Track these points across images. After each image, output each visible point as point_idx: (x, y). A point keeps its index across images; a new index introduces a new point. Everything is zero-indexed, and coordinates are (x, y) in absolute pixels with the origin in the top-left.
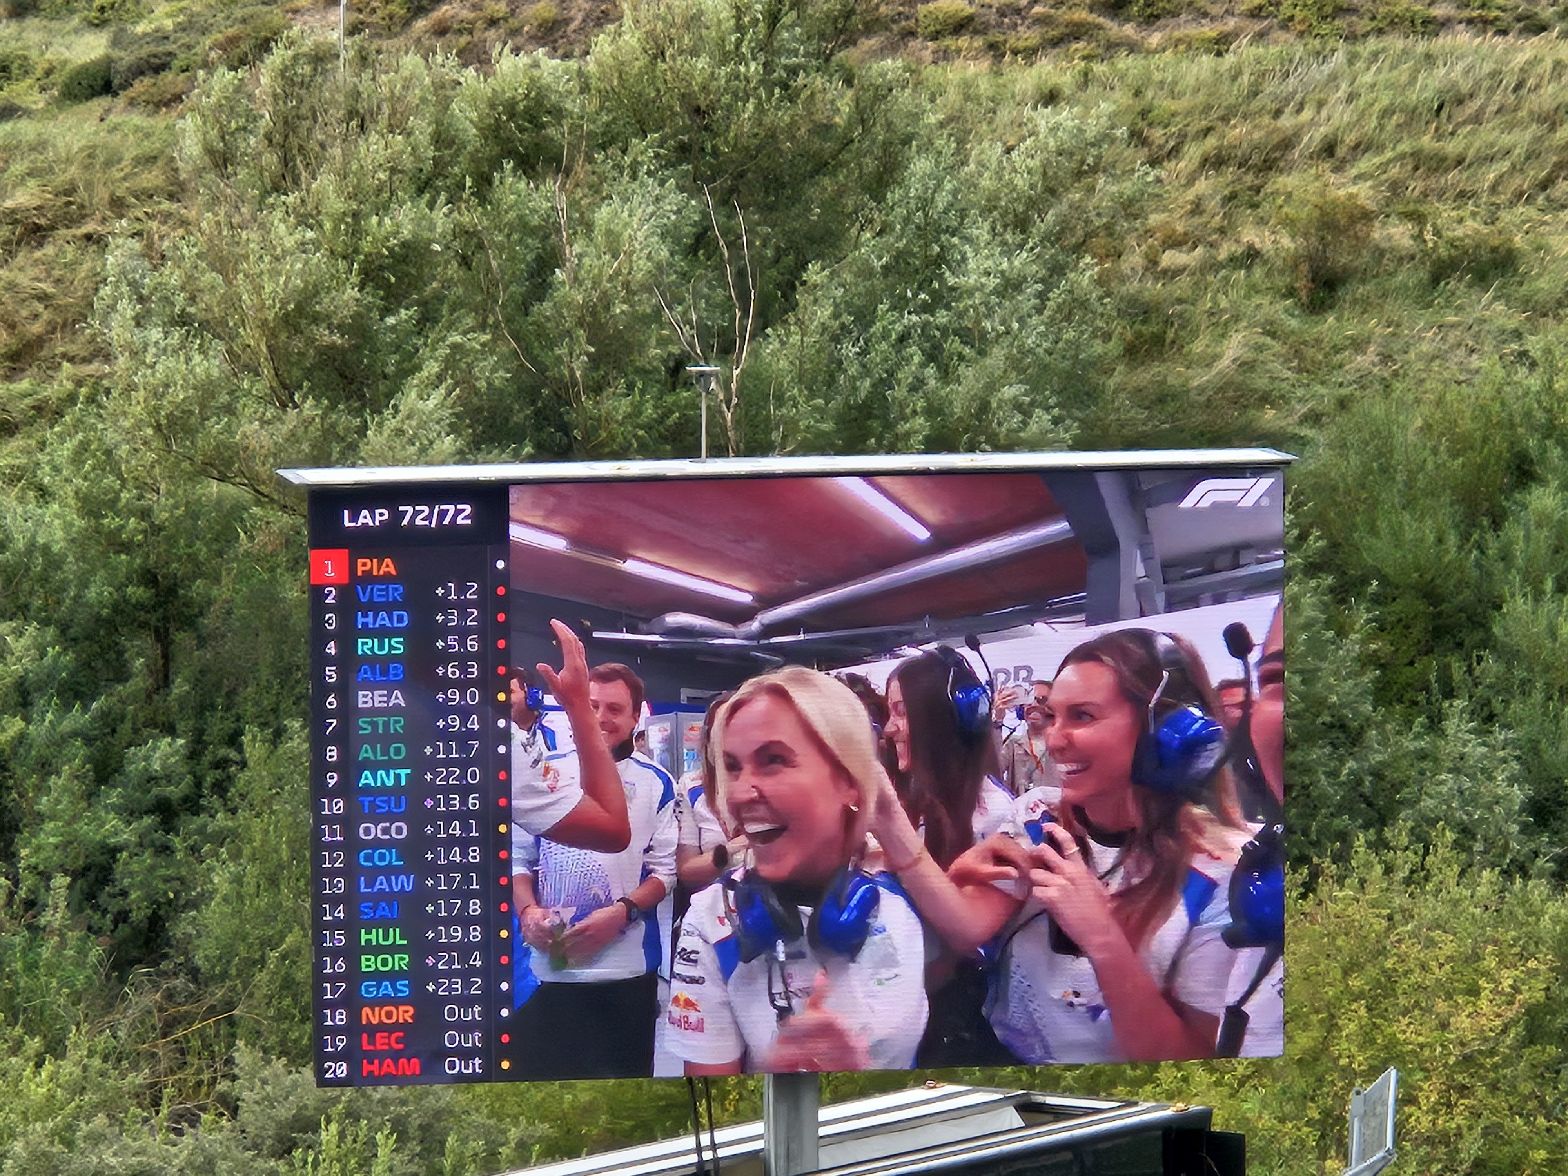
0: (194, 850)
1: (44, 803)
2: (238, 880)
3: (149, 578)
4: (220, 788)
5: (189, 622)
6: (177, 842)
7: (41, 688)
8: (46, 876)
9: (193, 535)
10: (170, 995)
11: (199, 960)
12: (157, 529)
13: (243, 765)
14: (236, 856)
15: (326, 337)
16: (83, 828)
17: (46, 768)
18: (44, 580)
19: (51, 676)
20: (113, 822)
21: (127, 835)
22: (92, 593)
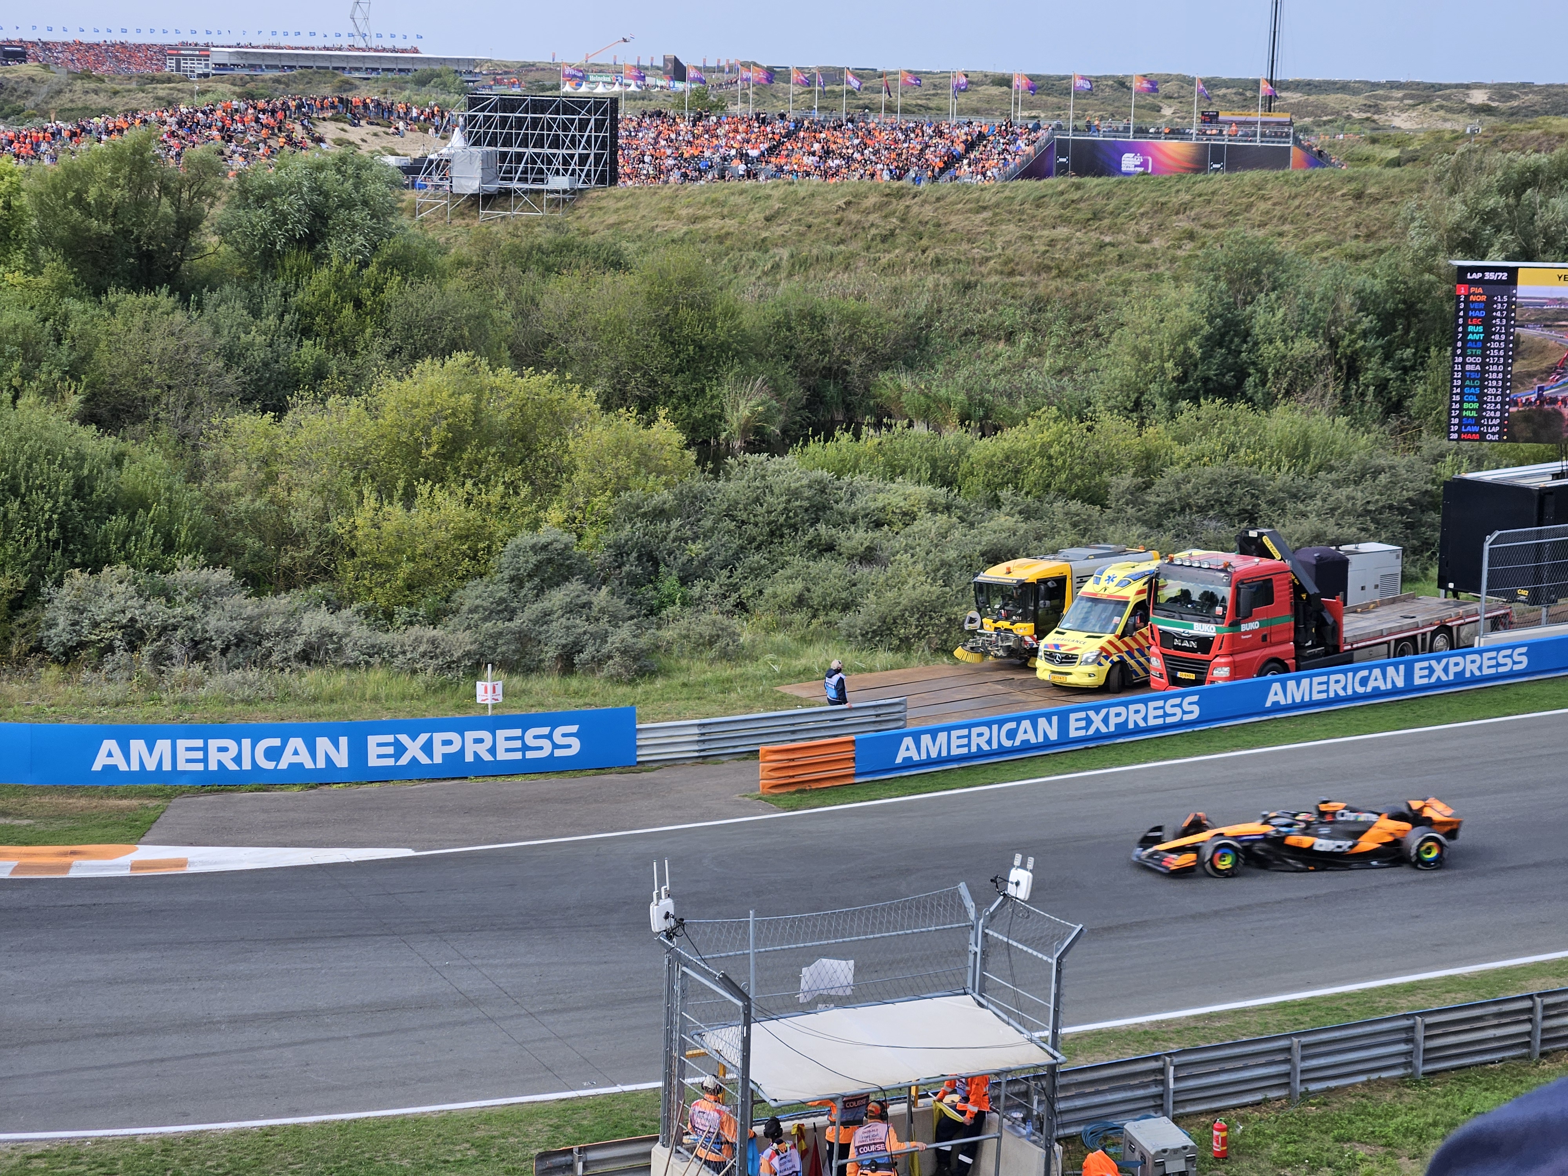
0: (1412, 381)
1: (1369, 365)
2: (1425, 390)
3: (1404, 302)
4: (1422, 364)
5: (1416, 315)
6: (1407, 378)
7: (1370, 332)
8: (1367, 386)
9: (1419, 291)
10: (1402, 422)
11: (1412, 412)
12: (1408, 288)
13: (1429, 357)
14: (1425, 383)
15: (1464, 234)
16: (1381, 374)
17: (1370, 355)
18: (1374, 301)
19: (1374, 328)
20: (1389, 372)
21: (1393, 376)
22: (1388, 306)
